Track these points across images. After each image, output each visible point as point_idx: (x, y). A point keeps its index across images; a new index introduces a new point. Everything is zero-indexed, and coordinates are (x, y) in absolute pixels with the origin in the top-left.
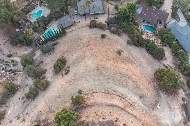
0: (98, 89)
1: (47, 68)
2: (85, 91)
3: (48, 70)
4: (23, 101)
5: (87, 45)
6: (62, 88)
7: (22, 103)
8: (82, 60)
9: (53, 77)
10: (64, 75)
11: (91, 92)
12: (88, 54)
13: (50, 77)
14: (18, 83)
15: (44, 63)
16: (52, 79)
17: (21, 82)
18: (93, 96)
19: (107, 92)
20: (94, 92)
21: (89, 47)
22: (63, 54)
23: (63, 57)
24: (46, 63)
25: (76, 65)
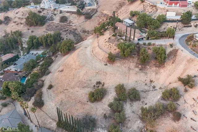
0: (97, 60)
1: (106, 106)
2: (103, 63)
3: (107, 103)
4: (144, 100)
5: (66, 91)
6: (112, 73)
7: (146, 99)
8: (82, 81)
9: (110, 92)
10: (102, 84)
12: (75, 82)
13: (112, 95)
14: (139, 122)
17: (136, 121)
18: (103, 58)
19: (95, 57)
20: (100, 60)
21: (67, 88)
22: (85, 104)
23: (88, 102)
24: (102, 111)
25: (89, 82)
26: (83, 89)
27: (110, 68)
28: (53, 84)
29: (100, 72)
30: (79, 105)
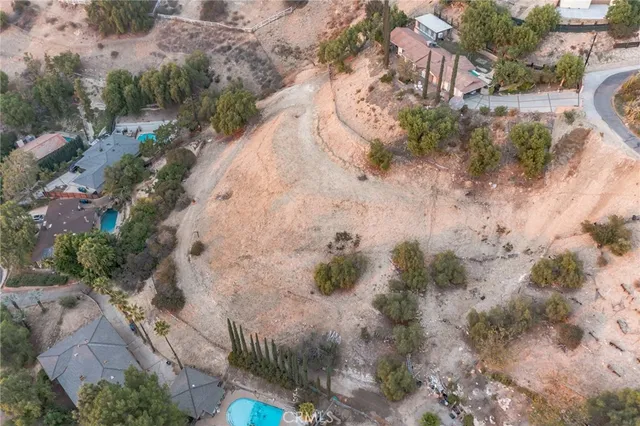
0: (333, 160)
1: (366, 306)
2: (355, 173)
3: (370, 296)
4: (477, 285)
5: (246, 262)
6: (384, 207)
7: (483, 283)
8: (293, 232)
9: (378, 264)
10: (354, 239)
11: (347, 164)
12: (270, 233)
13: (383, 272)
14: (461, 349)
15: (363, 325)
16: (382, 263)
17: (453, 345)
18: (352, 157)
19: (327, 150)
20: (344, 162)
21: (249, 253)
22: (304, 300)
23: (312, 293)
24: (356, 321)
25: (314, 234)
26: (297, 257)
27: (376, 190)
28: (205, 240)
29: (346, 203)
30: (289, 303)
